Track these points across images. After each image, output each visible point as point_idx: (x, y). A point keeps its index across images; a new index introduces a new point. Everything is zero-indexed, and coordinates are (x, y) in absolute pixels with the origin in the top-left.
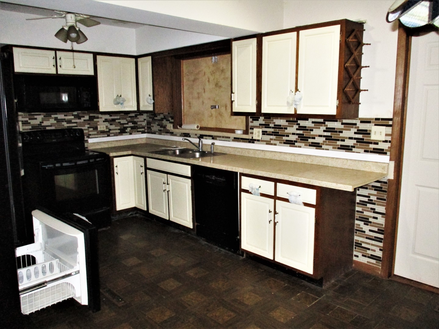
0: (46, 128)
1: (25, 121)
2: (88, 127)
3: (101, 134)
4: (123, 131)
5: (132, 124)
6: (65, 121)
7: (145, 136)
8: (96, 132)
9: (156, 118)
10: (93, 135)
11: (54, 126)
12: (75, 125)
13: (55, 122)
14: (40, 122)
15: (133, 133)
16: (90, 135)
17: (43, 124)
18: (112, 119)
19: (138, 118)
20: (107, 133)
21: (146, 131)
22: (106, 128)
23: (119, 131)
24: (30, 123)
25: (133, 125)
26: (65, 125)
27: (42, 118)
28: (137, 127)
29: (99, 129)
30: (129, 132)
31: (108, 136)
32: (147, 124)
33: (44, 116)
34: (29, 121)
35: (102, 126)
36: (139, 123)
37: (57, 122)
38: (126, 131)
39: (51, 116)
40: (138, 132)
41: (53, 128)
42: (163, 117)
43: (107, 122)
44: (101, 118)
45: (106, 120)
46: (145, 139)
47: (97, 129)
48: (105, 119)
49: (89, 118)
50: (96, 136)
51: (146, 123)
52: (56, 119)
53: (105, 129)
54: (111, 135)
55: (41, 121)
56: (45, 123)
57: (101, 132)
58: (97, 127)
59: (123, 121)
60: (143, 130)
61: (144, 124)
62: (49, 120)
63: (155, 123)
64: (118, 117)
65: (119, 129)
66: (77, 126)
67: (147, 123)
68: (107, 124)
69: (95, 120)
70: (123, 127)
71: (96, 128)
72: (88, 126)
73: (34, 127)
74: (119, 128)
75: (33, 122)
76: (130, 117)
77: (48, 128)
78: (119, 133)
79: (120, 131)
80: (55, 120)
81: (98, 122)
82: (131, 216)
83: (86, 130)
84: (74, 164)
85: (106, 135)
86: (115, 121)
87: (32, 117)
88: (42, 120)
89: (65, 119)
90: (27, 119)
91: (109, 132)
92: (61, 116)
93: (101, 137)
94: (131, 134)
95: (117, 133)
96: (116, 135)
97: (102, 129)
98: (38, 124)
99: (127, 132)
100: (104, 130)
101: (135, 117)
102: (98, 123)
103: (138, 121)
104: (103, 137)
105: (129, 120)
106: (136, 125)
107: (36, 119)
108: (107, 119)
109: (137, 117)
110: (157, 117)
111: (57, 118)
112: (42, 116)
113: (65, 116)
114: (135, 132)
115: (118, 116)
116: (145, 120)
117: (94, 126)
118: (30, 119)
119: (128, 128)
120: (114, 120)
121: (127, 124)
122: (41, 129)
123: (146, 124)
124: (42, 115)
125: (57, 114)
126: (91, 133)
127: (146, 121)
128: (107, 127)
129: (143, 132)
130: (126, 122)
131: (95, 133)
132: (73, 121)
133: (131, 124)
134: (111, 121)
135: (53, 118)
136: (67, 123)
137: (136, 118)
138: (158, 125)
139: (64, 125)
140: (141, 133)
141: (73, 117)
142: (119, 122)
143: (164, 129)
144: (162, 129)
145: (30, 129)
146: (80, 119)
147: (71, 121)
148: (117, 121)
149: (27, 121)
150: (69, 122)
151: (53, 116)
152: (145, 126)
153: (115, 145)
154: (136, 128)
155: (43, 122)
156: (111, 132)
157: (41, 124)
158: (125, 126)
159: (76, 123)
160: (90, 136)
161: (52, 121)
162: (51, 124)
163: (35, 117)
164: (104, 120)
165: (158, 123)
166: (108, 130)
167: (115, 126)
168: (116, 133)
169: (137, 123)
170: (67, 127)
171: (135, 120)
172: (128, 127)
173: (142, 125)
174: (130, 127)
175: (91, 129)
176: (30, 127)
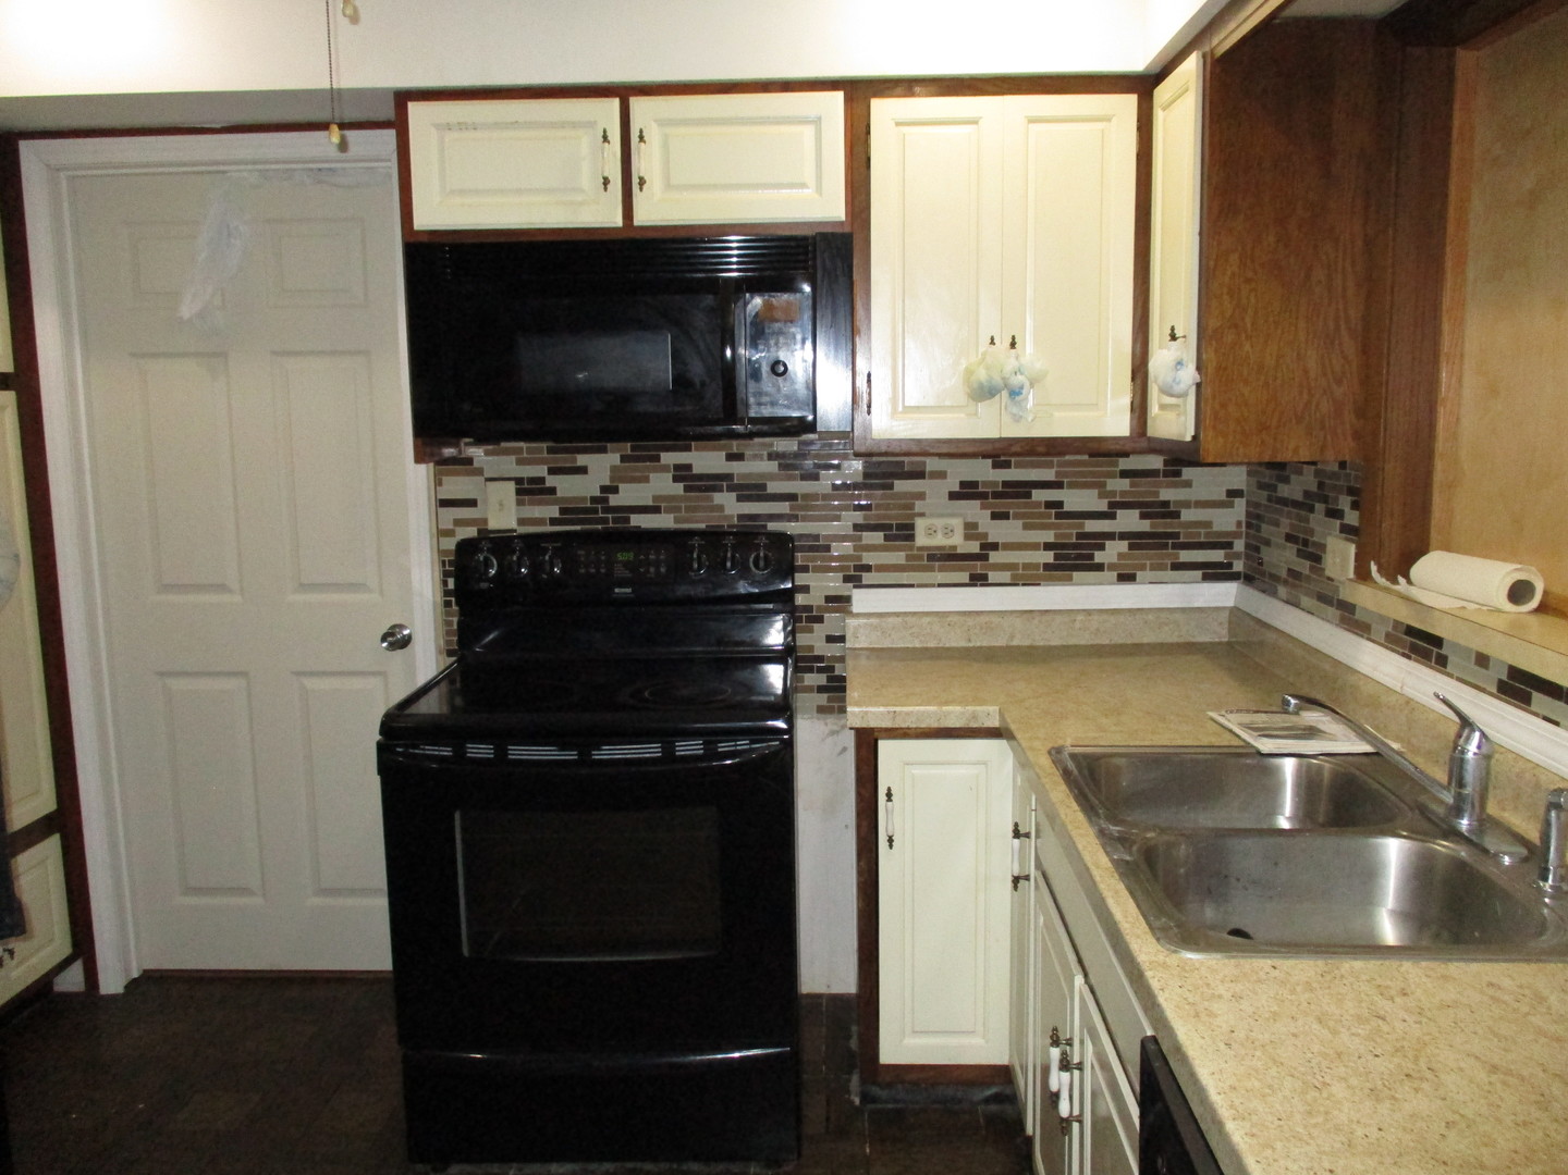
0: (627, 520)
1: (532, 480)
2: (857, 527)
3: (931, 569)
4: (1073, 559)
5: (1143, 516)
6: (731, 489)
7: (1224, 594)
8: (903, 554)
9: (1284, 491)
10: (882, 568)
11: (669, 510)
12: (783, 507)
13: (679, 488)
14: (604, 489)
15: (1139, 574)
16: (868, 568)
17: (614, 501)
18: (1006, 484)
19: (1188, 484)
20: (975, 566)
21: (1238, 566)
22: (968, 537)
23: (1048, 557)
24: (552, 491)
25: (1145, 526)
26: (730, 507)
27: (614, 469)
28: (1176, 535)
29: (921, 540)
30: (1112, 567)
31: (978, 580)
32: (1249, 525)
33: (624, 459)
34: (551, 481)
35: (939, 523)
36: (1187, 515)
37: (687, 489)
38: (1099, 557)
39: (658, 459)
40: (1177, 566)
41: (664, 521)
42: (1314, 488)
43: (977, 503)
44: (942, 475)
45: (968, 491)
46: (1224, 616)
47: (911, 538)
48: (963, 484)
49: (866, 475)
50: (904, 577)
51: (1243, 518)
52: (682, 473)
53: (958, 541)
54: (993, 576)
55: (607, 483)
56: (628, 495)
57: (931, 558)
58: (912, 527)
59: (1075, 500)
60: (1217, 556)
61: (1228, 519)
62: (646, 480)
63: (1277, 524)
64: (1048, 475)
65: (1048, 546)
66: (793, 518)
67: (1248, 514)
68: (973, 510)
69: (901, 486)
70: (1081, 536)
71: (902, 533)
72: (858, 517)
73: (569, 512)
74: (1049, 536)
75: (570, 487)
76: (1125, 474)
77: (639, 521)
78: (1047, 567)
79: (1057, 557)
80: (676, 479)
81: (921, 496)
82: (993, 1108)
83: (844, 538)
84: (572, 755)
85: (964, 577)
86: (1029, 495)
87: (562, 460)
88: (612, 479)
89: (728, 477)
90: (540, 471)
91: (984, 558)
92: (707, 460)
93: (933, 586)
94: (1126, 578)
95: (1035, 566)
96: (1025, 577)
97: (939, 540)
98: (594, 500)
99: (1100, 567)
100: (955, 547)
101: (1166, 474)
102: (919, 506)
103: (1187, 504)
104: (940, 585)
105: (1123, 493)
106: (1162, 526)
107: (583, 470)
108: (974, 484)
109: (1178, 474)
110: (1286, 480)
111: (689, 467)
112: (612, 458)
113: (731, 457)
114: (1153, 568)
115: (1049, 465)
116: (1234, 493)
117: (894, 517)
118: (552, 471)
119: (1108, 543)
120: (1021, 490)
121: (1112, 516)
122: (605, 521)
123: (1239, 524)
124: (613, 452)
125: (688, 449)
126: (869, 558)
127: (1240, 505)
128: (971, 530)
129: (1214, 573)
130: (1102, 506)
131: (898, 557)
132: (774, 487)
133: (1130, 520)
134: (996, 495)
135: (665, 469)
136: (740, 499)
137: (1170, 485)
138: (1290, 538)
139: (721, 508)
140: (1198, 574)
141: (773, 466)
142: (1050, 505)
143: (1312, 568)
144: (1304, 566)
145: (553, 521)
146: (816, 477)
147: (764, 487)
148: (1039, 495)
149: (542, 480)
150: (752, 490)
151: (669, 458)
152: (1237, 535)
153: (1012, 637)
154: (1165, 546)
155: (615, 490)
156: (995, 557)
157: (606, 500)
158: (1092, 526)
159: (792, 497)
160: (867, 578)
161: (662, 484)
162: (655, 498)
163: (582, 460)
164: (956, 488)
165: (1292, 525)
166: (974, 547)
167: (1026, 527)
168: (1026, 566)
169: (1176, 515)
170: (741, 517)
171: (1166, 494)
172: (1110, 536)
173: (1208, 524)
174: (1123, 536)
175: (877, 538)
176: (554, 512)
